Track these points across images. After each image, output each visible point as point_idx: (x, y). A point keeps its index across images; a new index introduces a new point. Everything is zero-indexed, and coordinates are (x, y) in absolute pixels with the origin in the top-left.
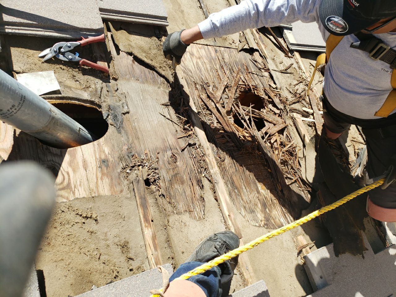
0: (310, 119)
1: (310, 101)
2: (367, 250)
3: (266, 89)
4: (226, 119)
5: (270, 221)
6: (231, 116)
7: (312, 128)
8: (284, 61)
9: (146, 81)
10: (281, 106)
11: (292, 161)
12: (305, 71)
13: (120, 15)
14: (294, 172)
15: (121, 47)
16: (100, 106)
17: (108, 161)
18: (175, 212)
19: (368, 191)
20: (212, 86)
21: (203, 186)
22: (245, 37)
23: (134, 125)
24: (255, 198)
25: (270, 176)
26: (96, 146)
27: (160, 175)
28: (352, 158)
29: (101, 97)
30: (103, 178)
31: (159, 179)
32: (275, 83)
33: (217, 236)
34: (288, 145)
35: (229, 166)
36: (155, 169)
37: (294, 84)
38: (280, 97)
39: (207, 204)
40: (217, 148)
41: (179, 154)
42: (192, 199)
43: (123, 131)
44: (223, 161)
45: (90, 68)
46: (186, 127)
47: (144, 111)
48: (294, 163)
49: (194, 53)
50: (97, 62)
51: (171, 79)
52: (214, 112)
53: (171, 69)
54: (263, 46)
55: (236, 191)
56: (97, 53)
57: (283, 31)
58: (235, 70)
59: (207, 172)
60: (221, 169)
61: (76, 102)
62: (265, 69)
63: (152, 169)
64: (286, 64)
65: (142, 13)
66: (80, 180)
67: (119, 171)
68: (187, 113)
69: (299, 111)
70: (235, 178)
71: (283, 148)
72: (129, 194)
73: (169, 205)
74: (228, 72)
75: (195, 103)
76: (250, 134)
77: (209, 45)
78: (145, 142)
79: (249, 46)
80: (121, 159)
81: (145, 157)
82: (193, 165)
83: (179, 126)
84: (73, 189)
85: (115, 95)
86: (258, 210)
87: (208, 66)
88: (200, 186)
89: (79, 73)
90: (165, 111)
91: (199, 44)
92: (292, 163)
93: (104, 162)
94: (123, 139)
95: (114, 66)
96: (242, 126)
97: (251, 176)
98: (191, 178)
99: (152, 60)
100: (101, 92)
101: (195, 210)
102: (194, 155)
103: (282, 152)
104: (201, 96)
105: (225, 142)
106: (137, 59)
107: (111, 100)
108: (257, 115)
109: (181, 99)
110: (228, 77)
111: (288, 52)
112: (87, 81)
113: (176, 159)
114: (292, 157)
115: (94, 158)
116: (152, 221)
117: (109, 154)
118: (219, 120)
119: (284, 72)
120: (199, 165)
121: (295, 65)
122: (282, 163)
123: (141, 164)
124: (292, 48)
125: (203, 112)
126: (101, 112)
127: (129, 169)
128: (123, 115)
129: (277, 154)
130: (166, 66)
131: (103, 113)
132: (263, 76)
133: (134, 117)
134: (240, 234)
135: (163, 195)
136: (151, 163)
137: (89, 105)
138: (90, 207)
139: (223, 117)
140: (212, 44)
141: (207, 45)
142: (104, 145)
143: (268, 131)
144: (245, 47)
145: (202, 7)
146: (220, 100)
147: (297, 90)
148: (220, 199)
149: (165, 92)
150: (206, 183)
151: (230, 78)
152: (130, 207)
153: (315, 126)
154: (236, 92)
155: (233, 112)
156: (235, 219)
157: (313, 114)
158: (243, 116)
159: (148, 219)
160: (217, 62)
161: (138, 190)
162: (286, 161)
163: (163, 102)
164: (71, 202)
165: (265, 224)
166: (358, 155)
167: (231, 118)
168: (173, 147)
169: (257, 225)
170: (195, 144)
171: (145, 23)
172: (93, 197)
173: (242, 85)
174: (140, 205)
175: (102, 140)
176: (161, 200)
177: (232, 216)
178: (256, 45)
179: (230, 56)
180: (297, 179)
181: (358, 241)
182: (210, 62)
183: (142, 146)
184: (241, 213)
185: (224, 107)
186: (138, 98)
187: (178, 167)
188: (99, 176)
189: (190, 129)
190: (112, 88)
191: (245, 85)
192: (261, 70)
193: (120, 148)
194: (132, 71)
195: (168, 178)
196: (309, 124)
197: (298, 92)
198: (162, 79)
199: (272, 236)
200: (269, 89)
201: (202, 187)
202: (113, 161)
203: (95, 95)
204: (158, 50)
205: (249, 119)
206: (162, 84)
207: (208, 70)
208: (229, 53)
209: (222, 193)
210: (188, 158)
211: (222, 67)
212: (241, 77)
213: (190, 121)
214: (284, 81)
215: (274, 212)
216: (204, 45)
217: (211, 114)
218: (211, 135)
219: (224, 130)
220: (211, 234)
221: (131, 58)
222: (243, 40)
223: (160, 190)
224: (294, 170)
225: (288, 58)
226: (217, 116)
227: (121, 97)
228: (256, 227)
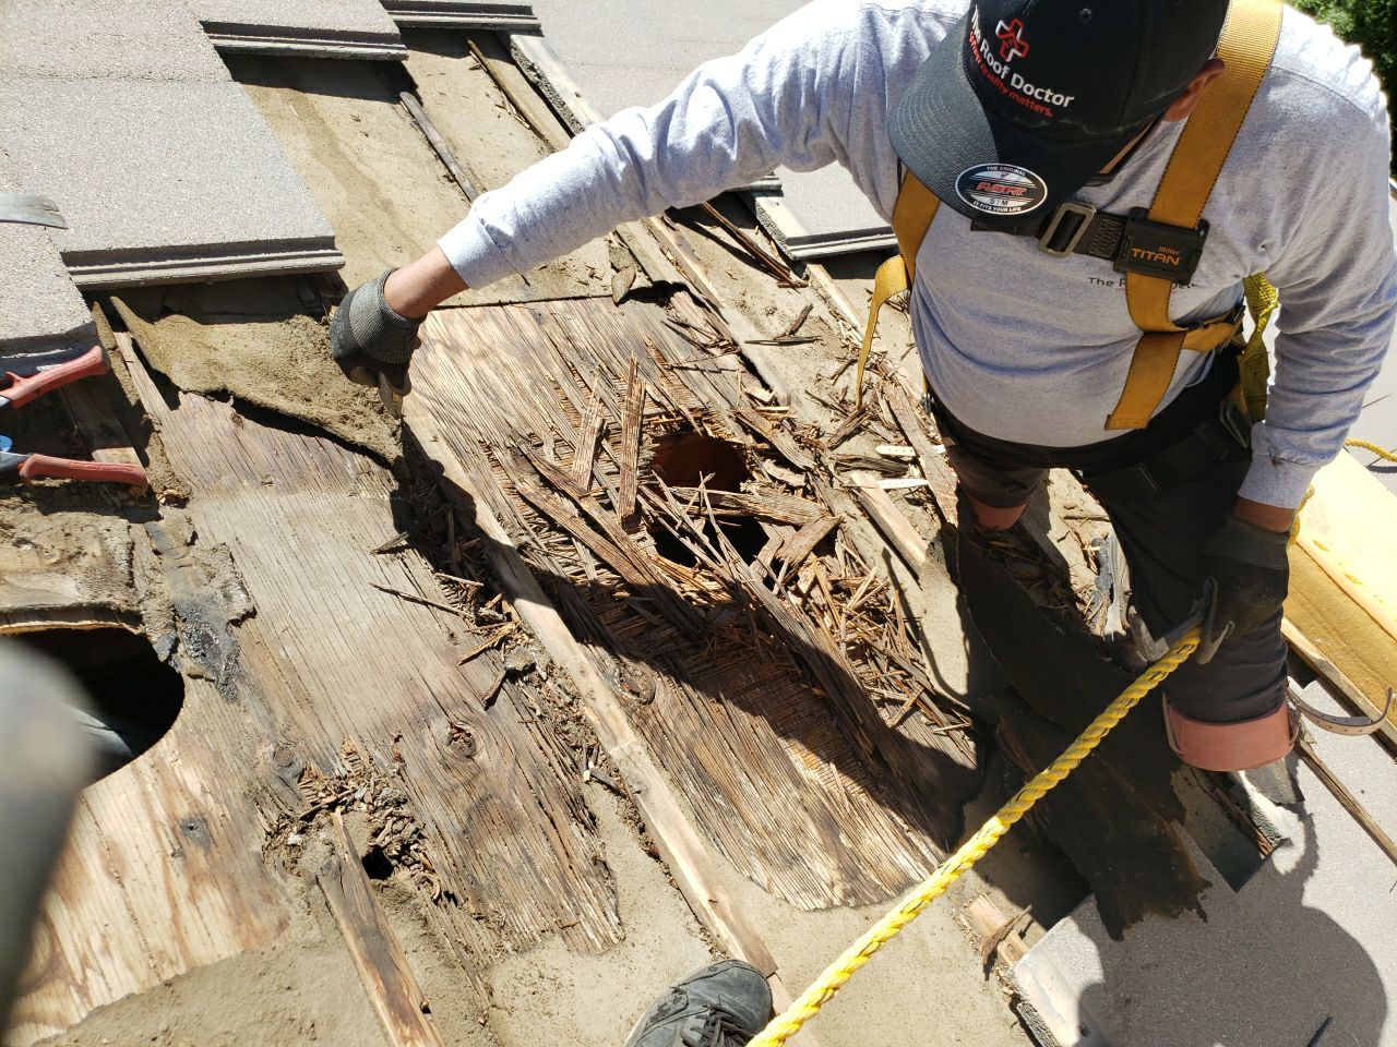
0: (911, 480)
1: (895, 419)
2: (1208, 884)
3: (739, 413)
4: (625, 547)
5: (860, 876)
6: (644, 533)
7: (925, 509)
8: (778, 305)
9: (299, 479)
10: (804, 459)
11: (886, 638)
12: (856, 322)
13: (152, 264)
14: (901, 675)
15: (179, 378)
16: (136, 618)
17: (205, 821)
18: (508, 946)
19: (1160, 683)
20: (552, 440)
21: (592, 817)
22: (630, 250)
23: (283, 654)
24: (790, 807)
25: (825, 712)
26: (149, 775)
27: (419, 823)
28: (1082, 576)
29: (136, 582)
30: (199, 891)
31: (421, 837)
32: (766, 386)
33: (684, 996)
34: (857, 587)
35: (675, 713)
36: (398, 804)
37: (832, 375)
38: (793, 430)
39: (623, 882)
40: (619, 658)
41: (477, 723)
42: (563, 879)
43: (244, 691)
44: (650, 701)
45: (67, 481)
46: (484, 611)
47: (314, 594)
48: (893, 642)
49: (460, 340)
50: (94, 454)
51: (393, 450)
52: (578, 531)
53: (387, 417)
54: (697, 270)
55: (719, 799)
56: (86, 419)
57: (754, 201)
58: (618, 370)
59: (600, 761)
60: (648, 735)
61: (32, 623)
62: (721, 344)
63: (386, 804)
64: (788, 312)
65: (237, 240)
66: (102, 930)
67: (257, 848)
68: (479, 558)
69: (868, 460)
70: (704, 755)
71: (843, 600)
72: (316, 926)
73: (481, 927)
74: (596, 384)
75: (499, 518)
76: (722, 579)
77: (507, 300)
78: (339, 707)
79: (649, 279)
80: (255, 798)
81: (348, 766)
82: (541, 748)
83: (456, 613)
84: (79, 977)
85: (187, 560)
86: (812, 847)
87: (522, 377)
88: (583, 822)
89: (24, 511)
90: (394, 572)
91: (473, 306)
92: (889, 645)
93: (191, 830)
94: (248, 720)
95: (163, 455)
96: (687, 559)
97: (759, 730)
98: (544, 801)
99: (308, 400)
100: (130, 562)
101: (582, 915)
102: (535, 711)
103: (844, 615)
104: (519, 486)
105: (641, 630)
106: (249, 409)
107: (175, 583)
108: (733, 509)
109: (445, 516)
110: (601, 401)
111: (788, 270)
112: (67, 535)
113: (471, 744)
114: (881, 626)
115: (148, 825)
116: (426, 1010)
117: (206, 792)
118: (604, 556)
119: (789, 340)
120: (563, 742)
121: (820, 310)
122: (852, 655)
123: (338, 799)
124: (795, 253)
125: (536, 542)
126: (144, 638)
127: (295, 829)
128: (234, 627)
129: (832, 628)
130: (367, 410)
131: (154, 639)
132: (720, 371)
133: (280, 625)
134: (765, 960)
135: (447, 894)
136: (376, 784)
137: (89, 622)
138: (163, 1026)
139: (613, 543)
140: (519, 295)
141: (501, 304)
142: (180, 761)
143: (782, 553)
144: (636, 285)
145: (454, 176)
146: (590, 484)
147: (845, 391)
148: (666, 849)
149: (381, 503)
150: (602, 803)
151: (609, 402)
152: (326, 978)
153: (933, 500)
154: (640, 443)
155: (646, 517)
156: (735, 909)
157: (915, 461)
158: (684, 521)
159: (407, 1007)
160: (551, 353)
161: (346, 904)
162: (867, 645)
163: (381, 542)
164: (78, 1033)
165: (847, 894)
166: (1099, 565)
167: (643, 539)
168: (449, 700)
169: (821, 904)
170: (532, 668)
171: (255, 272)
172: (168, 984)
173: (655, 415)
174: (365, 961)
175: (166, 746)
176: (443, 915)
177: (724, 899)
178: (673, 268)
179: (593, 327)
180: (919, 698)
181: (1173, 863)
182: (526, 359)
183: (330, 728)
184: (755, 877)
185: (609, 507)
186: (279, 551)
187: (485, 771)
188: (180, 893)
189: (501, 617)
190: (172, 537)
191: (668, 415)
192: (708, 353)
193: (244, 757)
194: (240, 458)
195: (455, 822)
196: (910, 496)
197: (849, 397)
198: (358, 459)
199: (876, 944)
200: (749, 409)
201: (591, 825)
202: (227, 813)
203: (107, 578)
204: (325, 359)
205: (708, 530)
206: (363, 477)
207: (523, 392)
208: (585, 316)
209: (671, 822)
210: (513, 725)
211: (572, 370)
212: (646, 391)
213: (496, 586)
214: (793, 371)
215: (868, 841)
216: (489, 305)
217: (569, 543)
218: (585, 618)
219: (629, 587)
220: (660, 991)
221: (227, 409)
222: (626, 260)
223: (433, 878)
224: (900, 668)
225: (791, 290)
226: (592, 544)
227: (214, 560)
228: (817, 914)
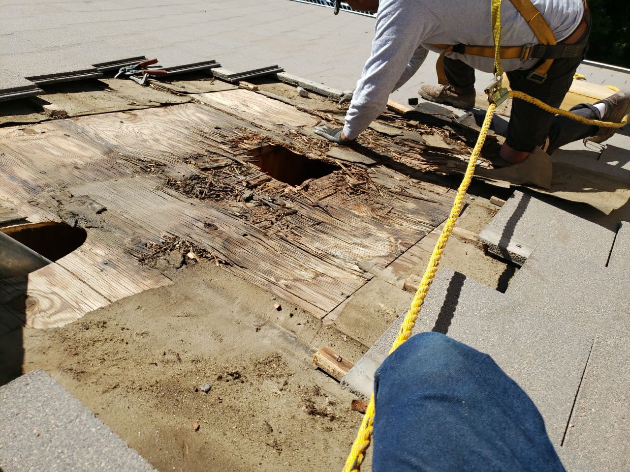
9: (109, 177)
17: (111, 261)
23: (123, 217)
24: (359, 223)
26: (81, 254)
41: (214, 221)
43: (111, 228)
47: (129, 202)
66: (81, 293)
67: (136, 264)
78: (154, 226)
80: (129, 253)
81: (165, 239)
84: (76, 306)
85: (72, 201)
86: (375, 231)
90: (159, 193)
93: (105, 264)
107: (70, 207)
113: (215, 226)
115: (87, 265)
117: (107, 254)
128: (99, 214)
131: (67, 222)
133: (118, 211)
142: (93, 249)
149: (145, 178)
168: (199, 218)
175: (85, 246)
183: (153, 232)
186: (109, 194)
187: (224, 232)
190: (63, 196)
193: (119, 243)
194: (82, 176)
195: (219, 245)
202: (119, 258)
206: (134, 173)
210: (230, 220)
227: (83, 199)
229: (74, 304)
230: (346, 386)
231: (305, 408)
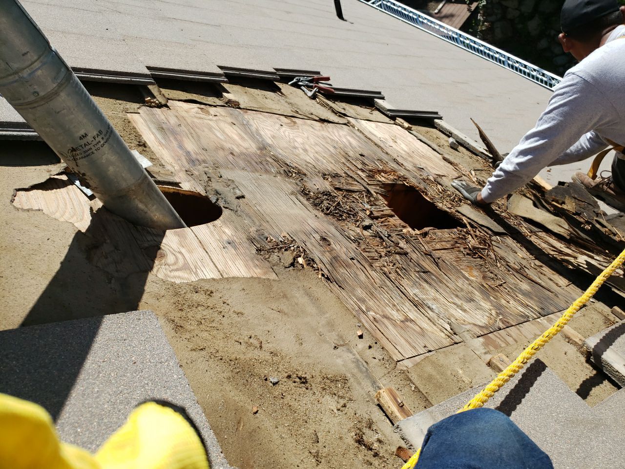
5: (503, 310)
9: (255, 170)
17: (234, 242)
23: (256, 208)
24: (465, 286)
41: (330, 237)
43: (243, 215)
47: (265, 197)
55: (433, 277)
66: (201, 260)
67: (253, 252)
78: (278, 224)
80: (251, 240)
81: (284, 239)
84: (194, 270)
85: (219, 181)
86: (479, 298)
93: (229, 243)
113: (329, 242)
115: (214, 239)
117: (233, 236)
126: (209, 201)
128: (237, 199)
131: (210, 196)
133: (253, 202)
142: (223, 227)
149: (285, 180)
164: (196, 283)
168: (318, 230)
172: (226, 279)
175: (217, 222)
183: (276, 229)
186: (251, 185)
187: (335, 250)
188: (227, 257)
190: (214, 175)
193: (245, 230)
194: (234, 162)
195: (327, 260)
202: (241, 242)
206: (278, 173)
227: (229, 182)
229: (193, 267)
230: (399, 431)
231: (354, 434)
